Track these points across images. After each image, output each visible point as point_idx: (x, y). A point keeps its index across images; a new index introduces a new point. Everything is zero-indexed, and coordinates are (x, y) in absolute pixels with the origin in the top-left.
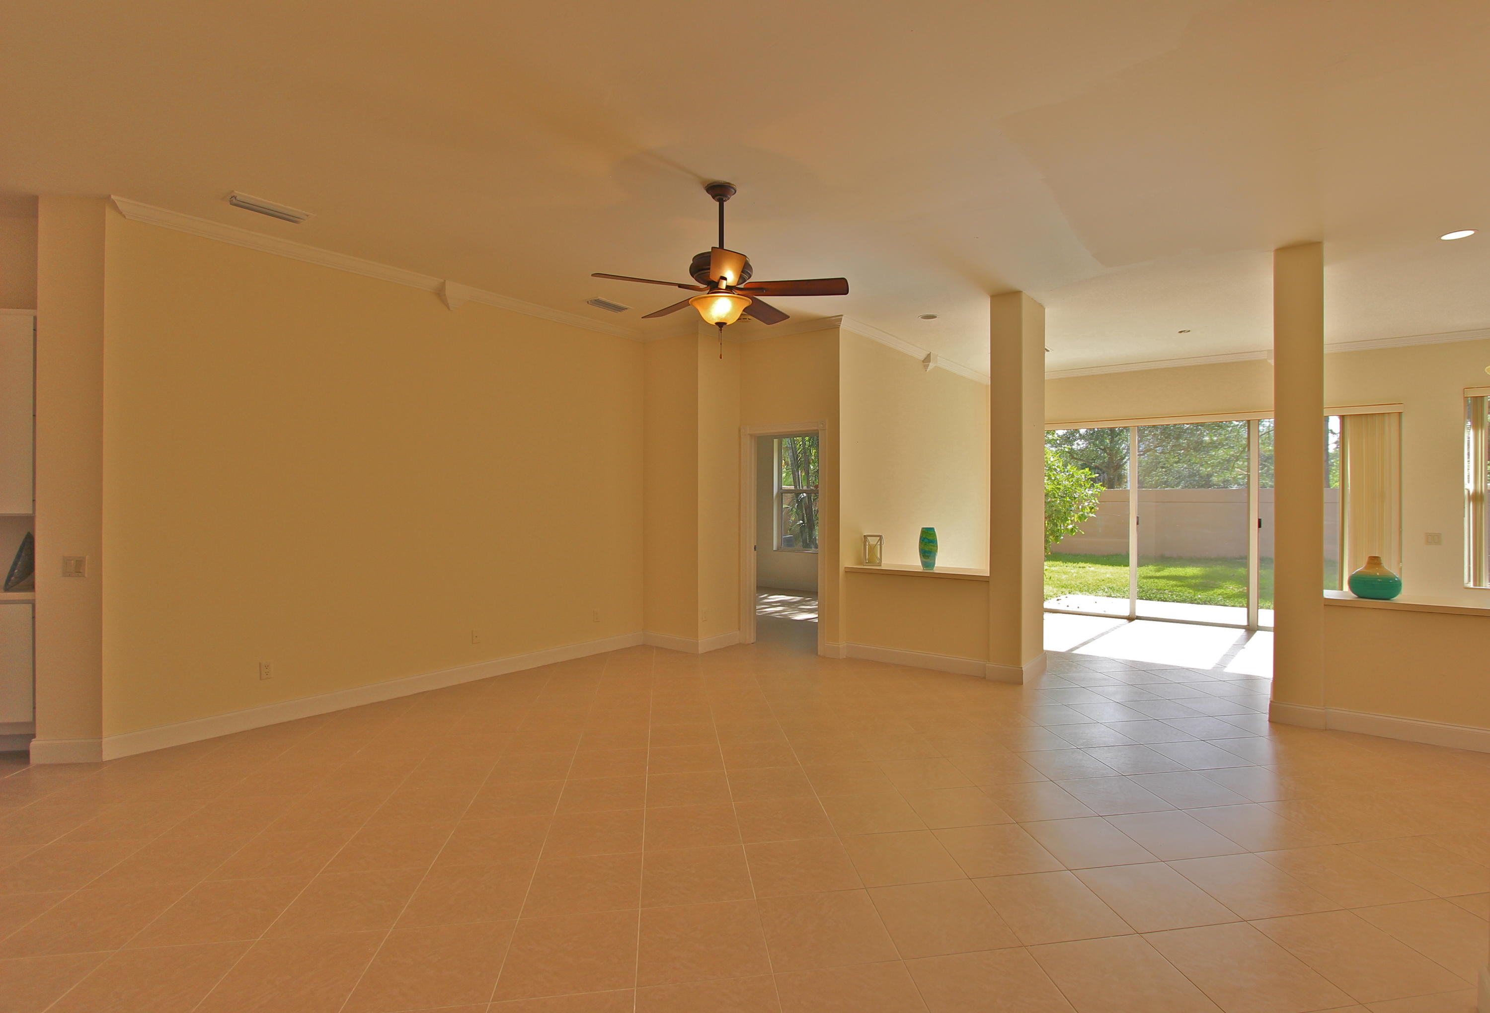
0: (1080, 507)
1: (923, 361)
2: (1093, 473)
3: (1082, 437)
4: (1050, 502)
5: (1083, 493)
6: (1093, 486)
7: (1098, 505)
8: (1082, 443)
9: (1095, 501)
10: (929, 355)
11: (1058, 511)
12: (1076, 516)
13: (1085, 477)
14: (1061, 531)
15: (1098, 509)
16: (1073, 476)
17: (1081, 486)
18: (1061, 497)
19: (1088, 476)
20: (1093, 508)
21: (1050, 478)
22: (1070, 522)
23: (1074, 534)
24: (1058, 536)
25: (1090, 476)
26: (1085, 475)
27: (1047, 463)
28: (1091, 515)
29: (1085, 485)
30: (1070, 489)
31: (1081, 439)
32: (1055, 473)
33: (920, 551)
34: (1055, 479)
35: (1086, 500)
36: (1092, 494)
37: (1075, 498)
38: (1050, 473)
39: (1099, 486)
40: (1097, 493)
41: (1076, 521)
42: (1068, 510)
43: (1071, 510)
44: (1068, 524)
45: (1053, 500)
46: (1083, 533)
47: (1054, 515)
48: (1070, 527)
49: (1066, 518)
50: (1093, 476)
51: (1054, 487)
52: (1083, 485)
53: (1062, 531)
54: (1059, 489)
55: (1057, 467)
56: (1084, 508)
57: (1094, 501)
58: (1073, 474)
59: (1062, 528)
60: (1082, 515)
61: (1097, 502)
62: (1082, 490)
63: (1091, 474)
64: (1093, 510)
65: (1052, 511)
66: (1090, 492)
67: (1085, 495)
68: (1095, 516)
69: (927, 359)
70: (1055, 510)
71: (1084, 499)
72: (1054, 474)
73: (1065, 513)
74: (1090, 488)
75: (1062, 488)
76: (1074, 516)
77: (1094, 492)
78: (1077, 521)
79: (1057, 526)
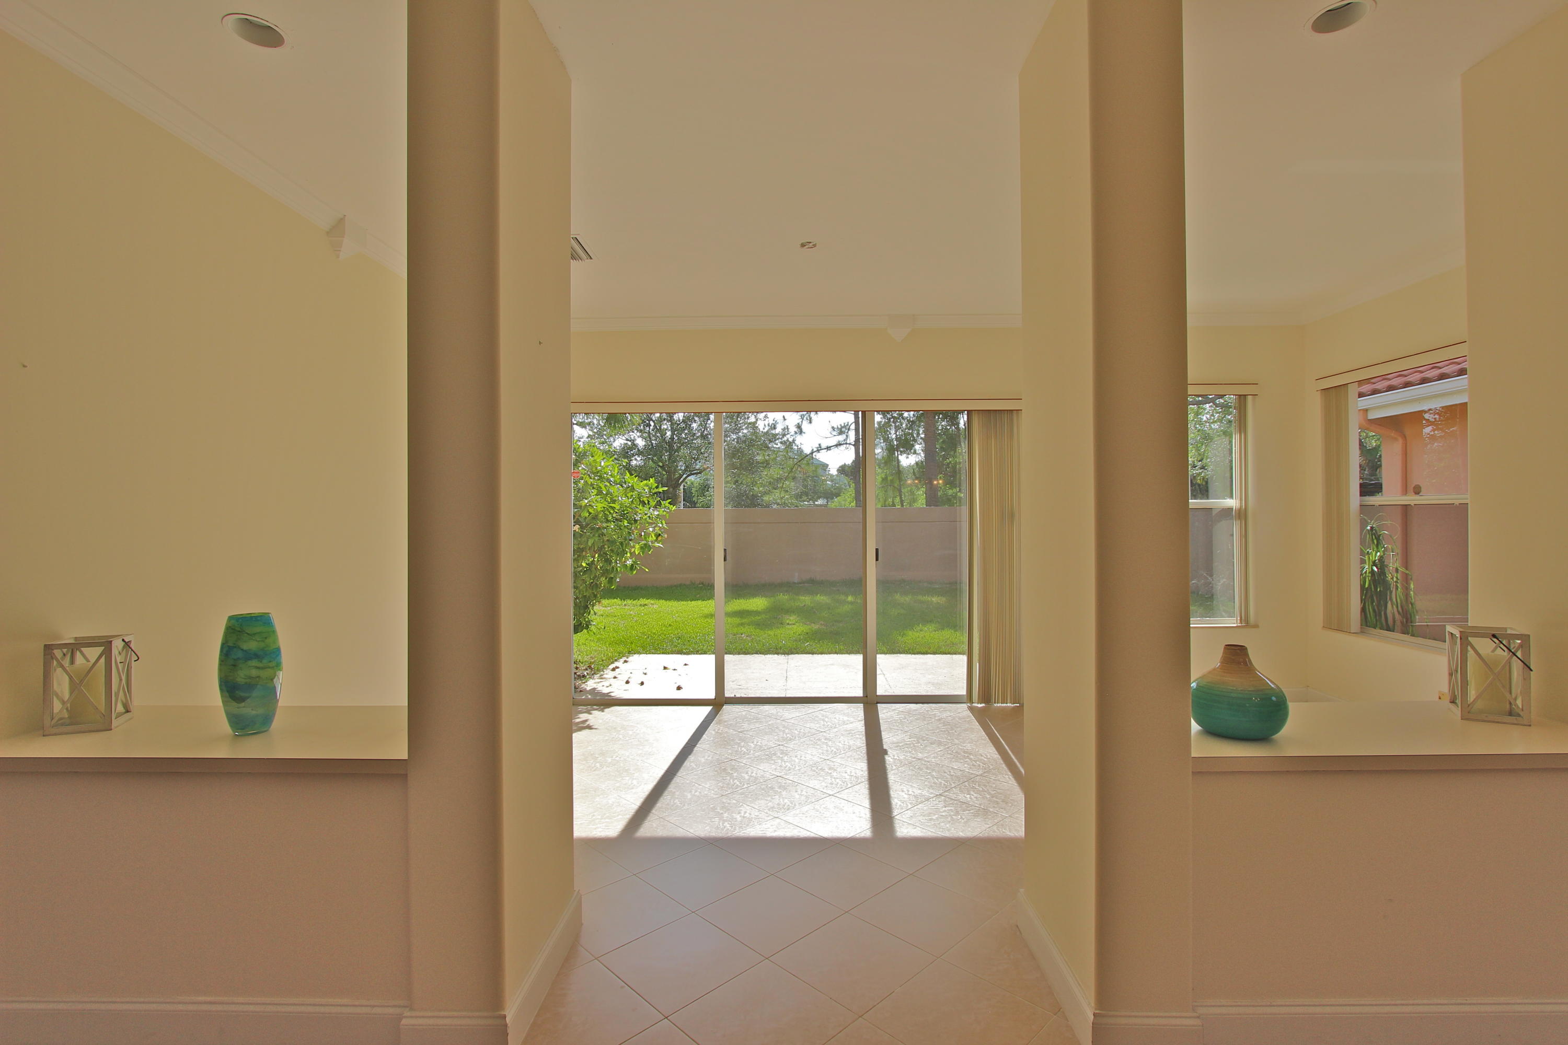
0: (643, 534)
1: (328, 233)
2: (660, 485)
3: (640, 453)
4: (599, 528)
5: (646, 514)
6: (659, 504)
7: (666, 531)
8: (640, 459)
9: (663, 525)
10: (341, 221)
11: (612, 542)
12: (637, 546)
13: (650, 492)
14: (617, 569)
15: (666, 536)
16: (633, 489)
17: (643, 503)
18: (617, 520)
19: (654, 489)
20: (660, 535)
21: (600, 492)
22: (629, 555)
23: (635, 572)
24: (612, 578)
25: (656, 490)
26: (650, 489)
27: (596, 469)
28: (657, 545)
29: (649, 502)
30: (628, 509)
31: (639, 455)
32: (608, 484)
33: (220, 686)
34: (607, 494)
35: (650, 524)
36: (658, 515)
37: (636, 521)
38: (601, 485)
39: (667, 505)
40: (665, 513)
41: (637, 553)
42: (625, 539)
43: (631, 540)
44: (627, 559)
45: (605, 525)
46: (647, 570)
47: (606, 546)
48: (629, 562)
49: (623, 550)
50: (661, 490)
51: (605, 506)
52: (646, 502)
53: (619, 569)
54: (613, 508)
55: (611, 475)
56: (648, 535)
57: (661, 526)
58: (632, 486)
59: (618, 565)
60: (645, 545)
61: (665, 525)
62: (646, 509)
63: (657, 487)
64: (660, 538)
65: (603, 541)
66: (656, 513)
67: (649, 517)
68: (662, 546)
69: (338, 228)
70: (608, 540)
71: (648, 523)
72: (606, 486)
73: (621, 543)
74: (655, 507)
75: (617, 506)
76: (634, 547)
77: (661, 512)
78: (639, 553)
79: (610, 562)
